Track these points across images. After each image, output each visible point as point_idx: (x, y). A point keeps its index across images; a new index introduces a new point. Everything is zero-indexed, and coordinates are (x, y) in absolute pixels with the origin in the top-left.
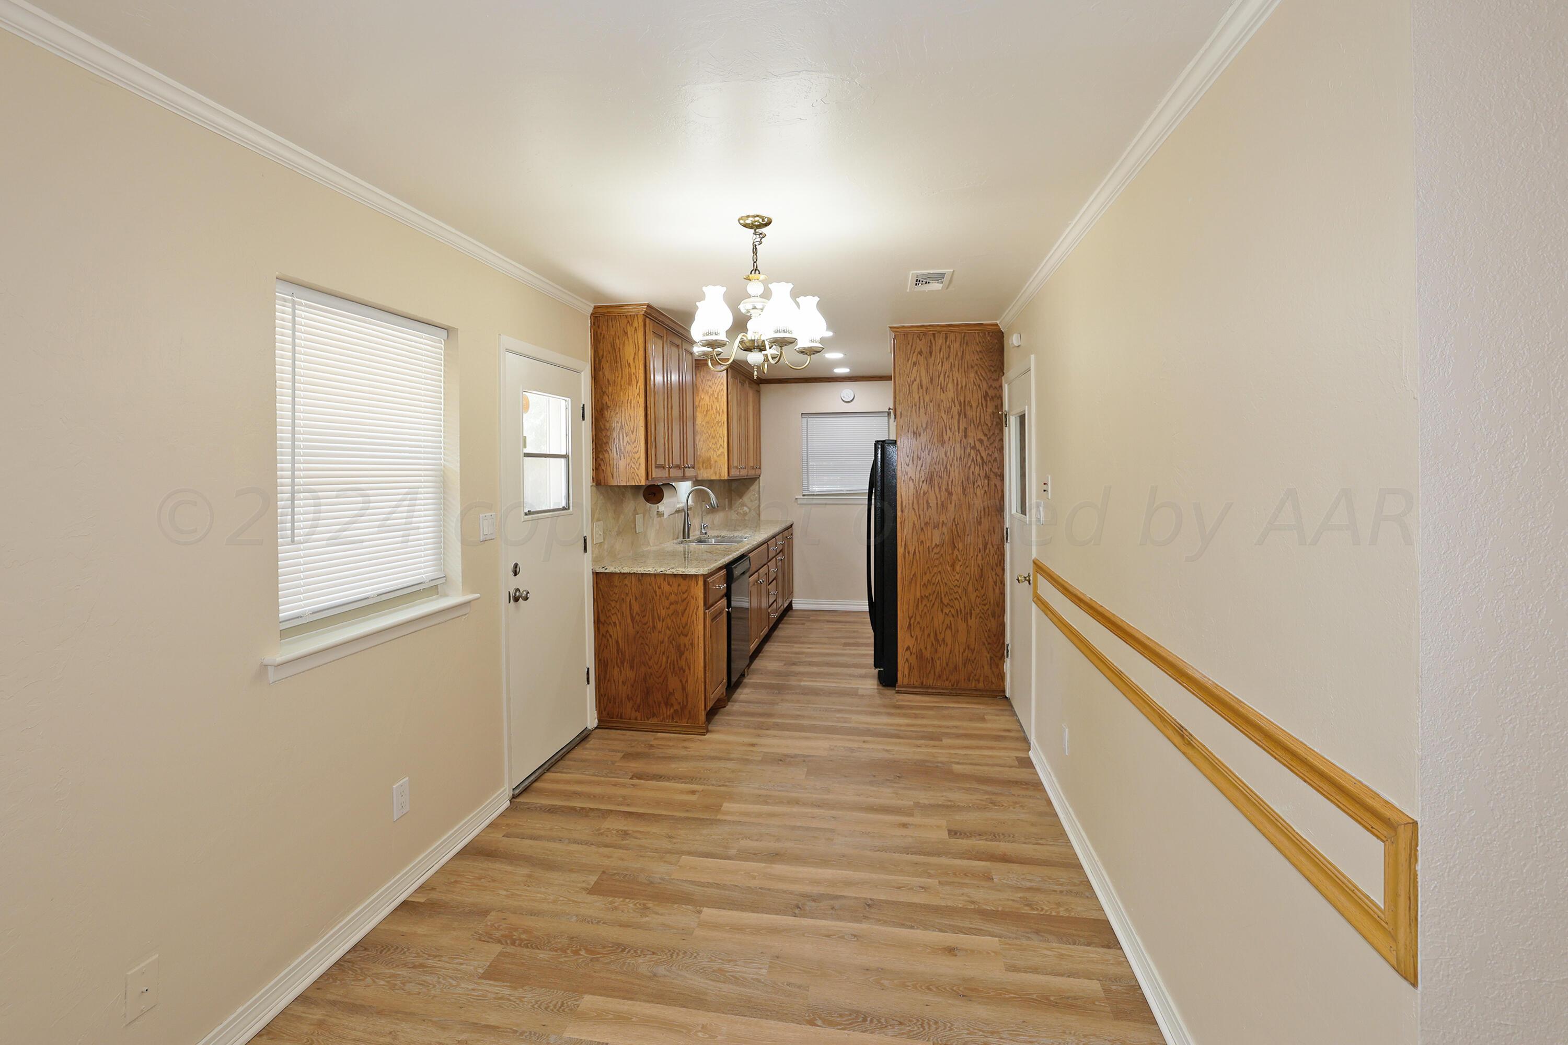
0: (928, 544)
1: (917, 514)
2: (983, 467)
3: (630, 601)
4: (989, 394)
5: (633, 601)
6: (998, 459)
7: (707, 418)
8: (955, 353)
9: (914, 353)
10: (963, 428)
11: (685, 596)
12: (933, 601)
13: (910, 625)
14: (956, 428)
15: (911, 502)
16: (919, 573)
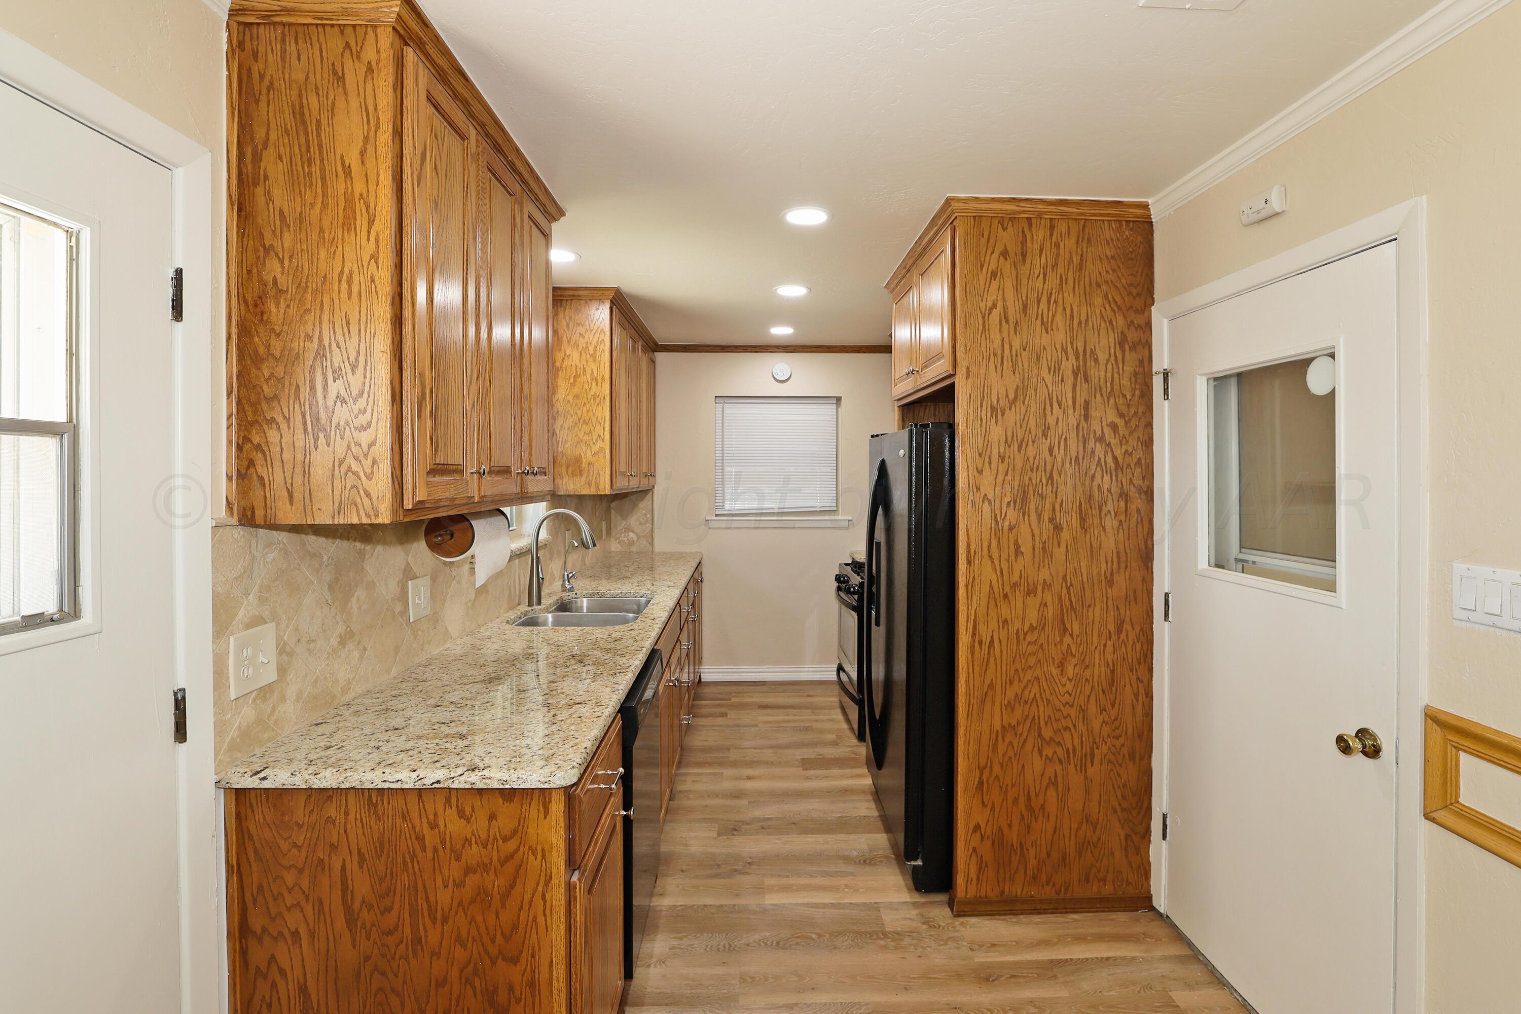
0: (1017, 625)
1: (998, 567)
2: (1117, 476)
3: (343, 867)
4: (1129, 339)
5: (353, 866)
6: (1143, 461)
7: (576, 390)
8: (1067, 255)
9: (993, 253)
10: (1083, 401)
11: (511, 846)
12: (1025, 735)
13: (981, 783)
14: (1070, 402)
15: (985, 545)
16: (999, 681)
